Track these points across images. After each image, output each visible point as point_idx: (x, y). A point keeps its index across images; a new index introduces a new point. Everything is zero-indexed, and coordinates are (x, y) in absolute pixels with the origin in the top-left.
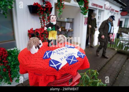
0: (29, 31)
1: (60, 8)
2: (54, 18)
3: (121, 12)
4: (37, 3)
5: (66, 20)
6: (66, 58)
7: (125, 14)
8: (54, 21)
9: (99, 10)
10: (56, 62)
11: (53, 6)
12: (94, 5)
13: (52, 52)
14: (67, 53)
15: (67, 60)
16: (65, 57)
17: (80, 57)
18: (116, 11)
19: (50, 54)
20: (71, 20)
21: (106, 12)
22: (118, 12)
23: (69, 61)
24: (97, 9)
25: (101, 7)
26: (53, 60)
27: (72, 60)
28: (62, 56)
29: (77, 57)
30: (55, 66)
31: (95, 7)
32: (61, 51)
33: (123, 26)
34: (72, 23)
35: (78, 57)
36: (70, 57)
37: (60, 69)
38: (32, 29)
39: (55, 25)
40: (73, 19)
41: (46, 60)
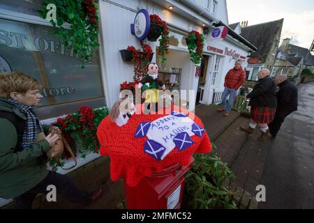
0: (121, 85)
1: (163, 54)
2: (154, 68)
3: (248, 58)
4: (132, 47)
5: (171, 71)
6: (173, 137)
7: (254, 61)
8: (154, 73)
9: (218, 55)
10: (157, 145)
11: (154, 51)
12: (211, 48)
13: (149, 125)
14: (175, 127)
15: (174, 141)
16: (171, 135)
17: (197, 134)
18: (242, 57)
19: (146, 129)
20: (177, 71)
21: (227, 58)
22: (244, 58)
23: (178, 143)
24: (214, 54)
25: (221, 51)
26: (151, 141)
27: (184, 141)
28: (167, 133)
29: (191, 134)
30: (154, 152)
31: (212, 52)
32: (166, 123)
33: (249, 79)
34: (178, 75)
35: (194, 134)
36: (180, 135)
37: (162, 158)
38: (126, 82)
39: (156, 80)
40: (180, 69)
41: (139, 140)
